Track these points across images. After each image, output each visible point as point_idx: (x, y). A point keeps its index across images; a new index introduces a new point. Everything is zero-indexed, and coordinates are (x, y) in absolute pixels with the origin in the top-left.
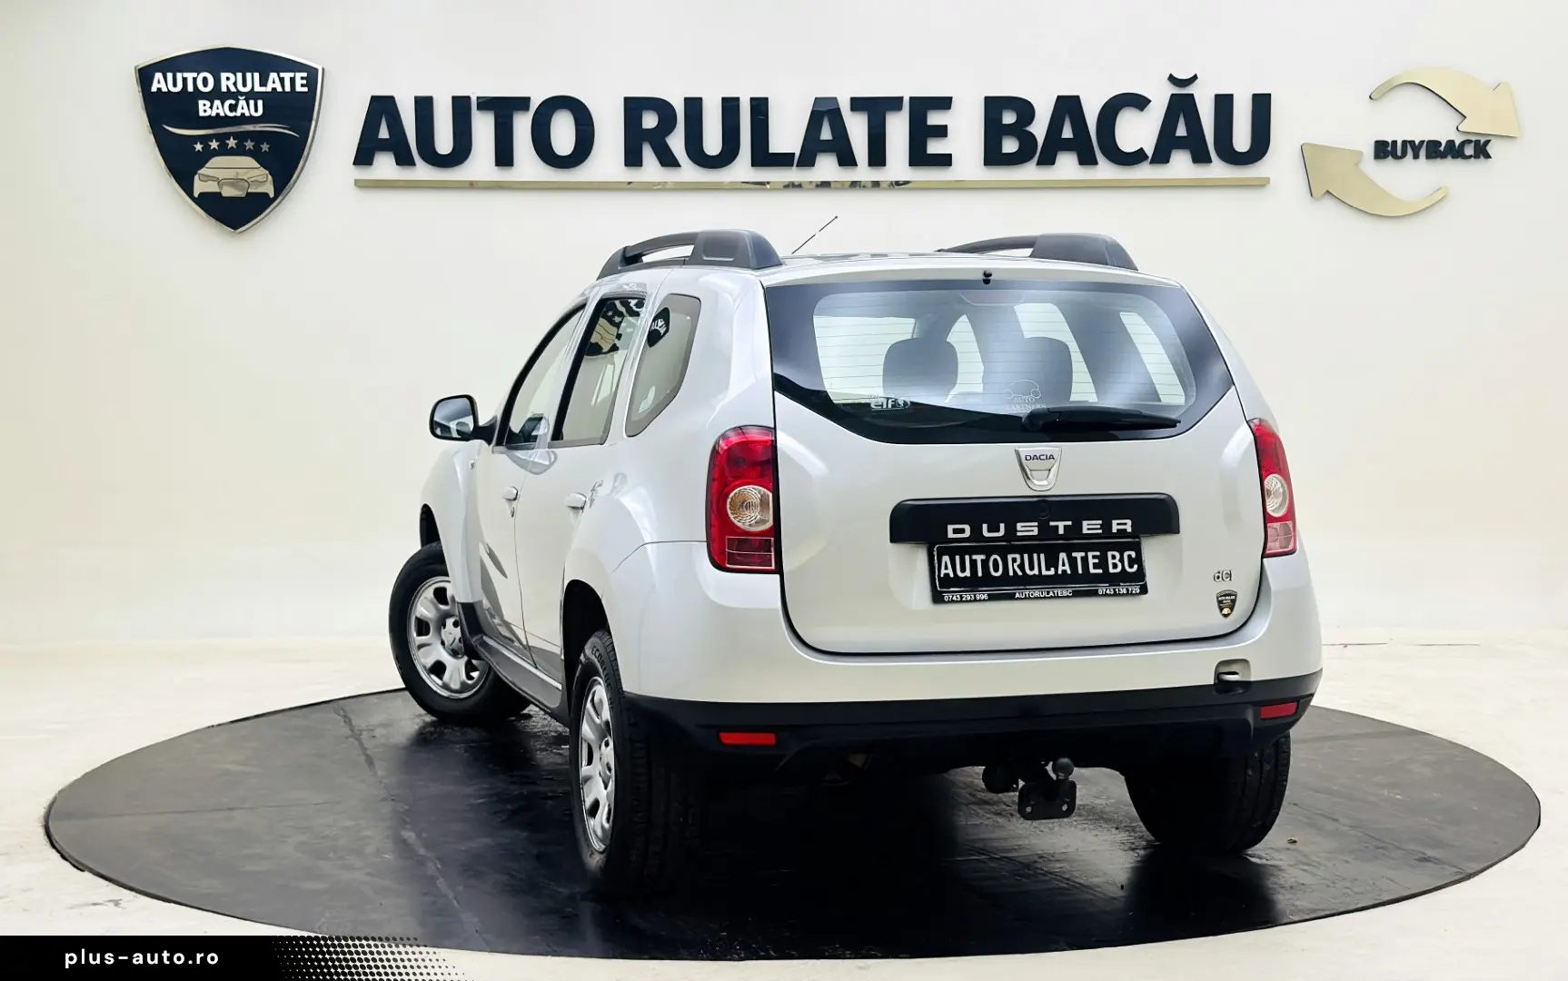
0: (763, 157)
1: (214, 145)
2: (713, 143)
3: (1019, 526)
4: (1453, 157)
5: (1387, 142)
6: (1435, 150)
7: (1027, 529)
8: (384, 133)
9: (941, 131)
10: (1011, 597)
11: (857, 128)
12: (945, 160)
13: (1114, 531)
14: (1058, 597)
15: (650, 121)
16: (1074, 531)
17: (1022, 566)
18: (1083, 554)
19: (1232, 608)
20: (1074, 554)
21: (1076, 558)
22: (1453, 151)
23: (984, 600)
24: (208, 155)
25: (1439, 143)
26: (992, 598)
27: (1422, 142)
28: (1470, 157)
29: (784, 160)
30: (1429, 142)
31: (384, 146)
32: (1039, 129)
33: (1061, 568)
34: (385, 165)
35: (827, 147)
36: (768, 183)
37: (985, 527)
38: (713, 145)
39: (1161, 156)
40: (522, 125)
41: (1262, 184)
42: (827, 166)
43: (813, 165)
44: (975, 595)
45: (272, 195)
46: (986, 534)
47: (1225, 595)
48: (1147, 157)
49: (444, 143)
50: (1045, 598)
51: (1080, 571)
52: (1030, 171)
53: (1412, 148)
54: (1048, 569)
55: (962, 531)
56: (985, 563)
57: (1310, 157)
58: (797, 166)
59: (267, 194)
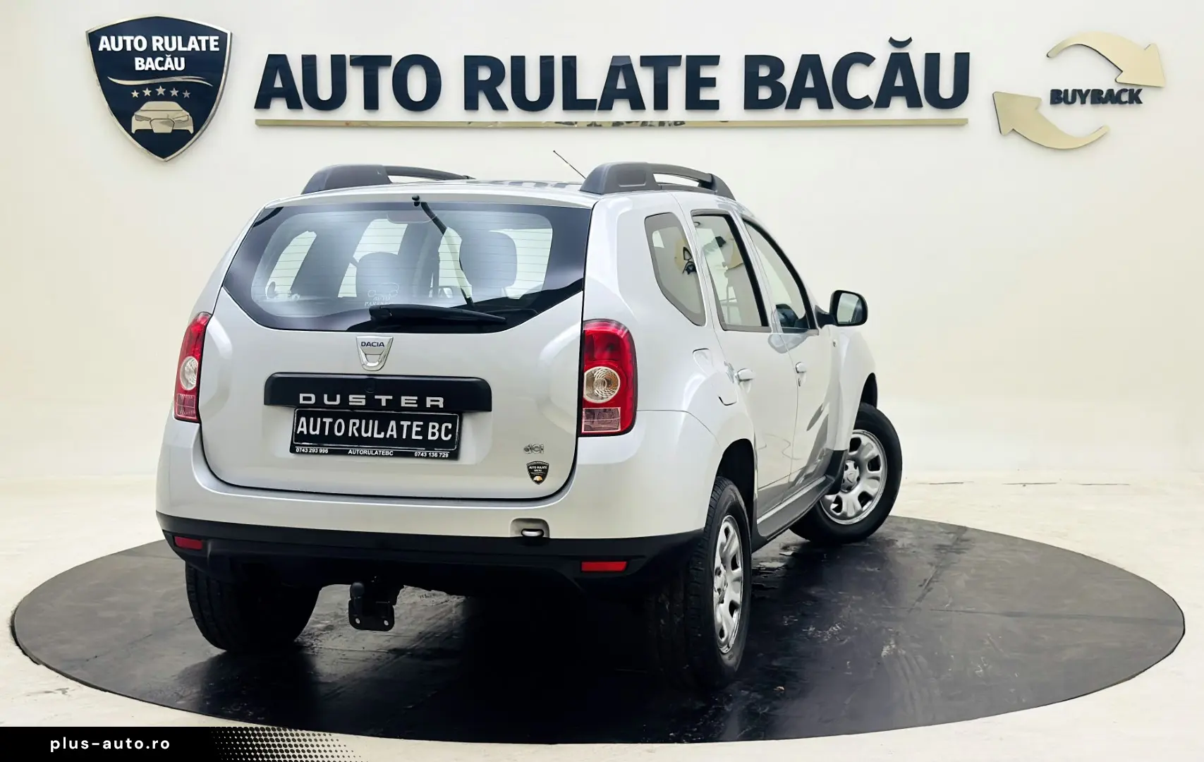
0: (572, 102)
1: (147, 92)
2: (533, 92)
3: (351, 397)
4: (1112, 103)
5: (1060, 91)
6: (1098, 97)
7: (357, 400)
8: (278, 84)
9: (711, 82)
10: (345, 453)
11: (645, 80)
12: (714, 105)
13: (428, 405)
14: (381, 456)
15: (484, 74)
16: (395, 404)
17: (359, 430)
18: (409, 423)
19: (544, 476)
20: (402, 423)
21: (403, 426)
22: (1112, 98)
23: (325, 454)
24: (143, 100)
25: (1100, 92)
26: (331, 452)
27: (1088, 91)
28: (1126, 102)
29: (588, 105)
30: (1094, 90)
31: (278, 94)
32: (787, 80)
33: (389, 433)
34: (279, 108)
35: (621, 95)
36: (576, 123)
37: (326, 396)
38: (533, 93)
39: (883, 102)
40: (385, 78)
41: (962, 123)
42: (621, 110)
43: (611, 108)
44: (319, 449)
45: (192, 131)
46: (326, 402)
47: (536, 465)
48: (872, 103)
49: (325, 92)
50: (371, 455)
51: (404, 437)
52: (780, 114)
53: (1080, 96)
54: (379, 433)
55: (309, 399)
56: (332, 425)
57: (1000, 103)
58: (599, 109)
59: (188, 131)
